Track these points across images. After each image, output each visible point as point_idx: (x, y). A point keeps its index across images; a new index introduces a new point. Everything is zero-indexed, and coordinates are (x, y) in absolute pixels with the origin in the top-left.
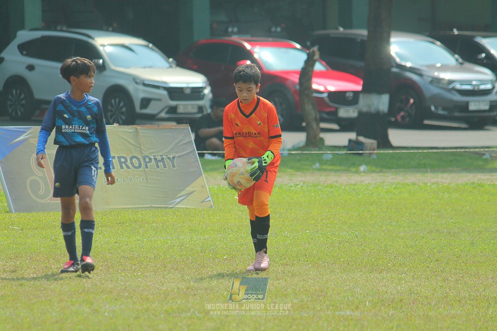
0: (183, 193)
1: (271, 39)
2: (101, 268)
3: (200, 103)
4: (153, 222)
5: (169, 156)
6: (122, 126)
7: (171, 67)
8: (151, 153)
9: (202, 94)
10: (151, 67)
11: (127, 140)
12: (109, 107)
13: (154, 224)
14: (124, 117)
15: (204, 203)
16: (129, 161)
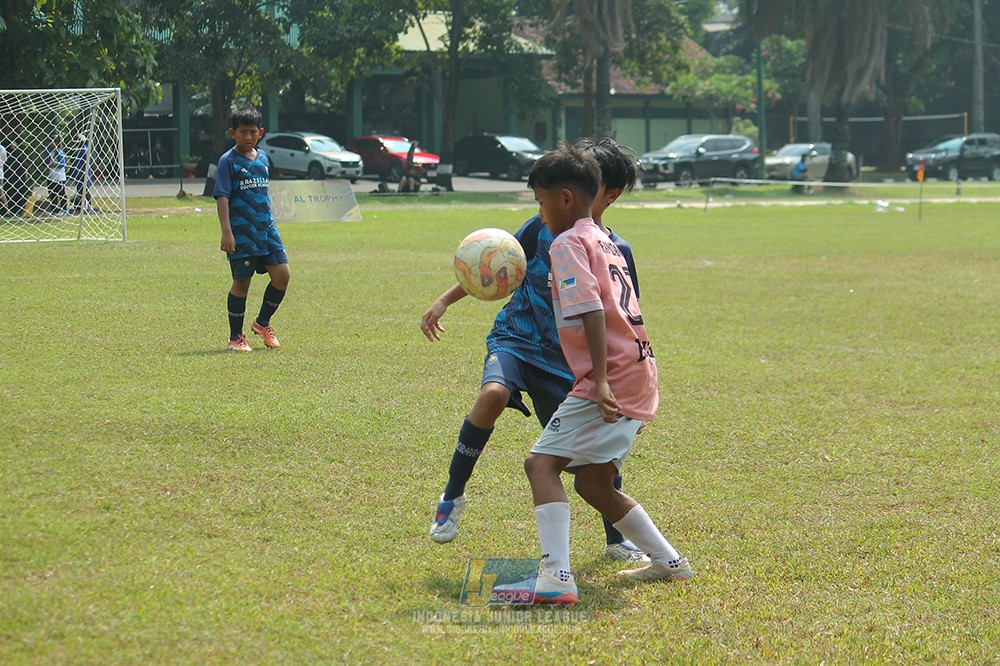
0: (347, 213)
1: (393, 137)
3: (357, 169)
5: (340, 196)
6: (315, 181)
7: (343, 151)
8: (330, 194)
9: (358, 165)
10: (332, 151)
11: (318, 188)
12: (311, 171)
14: (317, 177)
16: (319, 198)
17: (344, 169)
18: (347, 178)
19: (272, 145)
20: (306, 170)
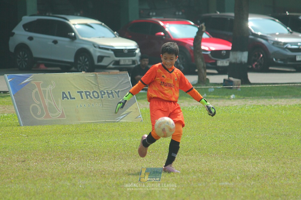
0: (124, 113)
1: (175, 19)
2: (76, 159)
3: (134, 58)
4: (107, 131)
5: (116, 91)
6: (87, 73)
7: (116, 37)
8: (105, 89)
9: (134, 53)
10: (103, 37)
11: (90, 82)
12: (79, 62)
13: (107, 132)
14: (87, 68)
15: (137, 119)
16: (91, 94)
17: (117, 59)
18: (121, 70)
19: (30, 31)
20: (72, 60)
